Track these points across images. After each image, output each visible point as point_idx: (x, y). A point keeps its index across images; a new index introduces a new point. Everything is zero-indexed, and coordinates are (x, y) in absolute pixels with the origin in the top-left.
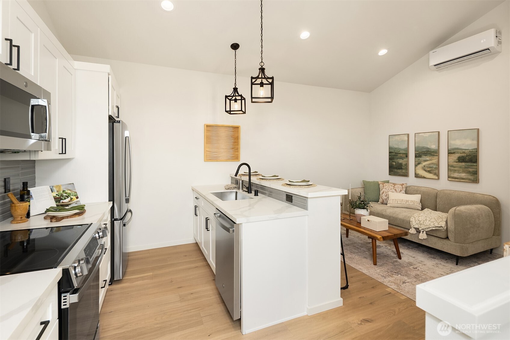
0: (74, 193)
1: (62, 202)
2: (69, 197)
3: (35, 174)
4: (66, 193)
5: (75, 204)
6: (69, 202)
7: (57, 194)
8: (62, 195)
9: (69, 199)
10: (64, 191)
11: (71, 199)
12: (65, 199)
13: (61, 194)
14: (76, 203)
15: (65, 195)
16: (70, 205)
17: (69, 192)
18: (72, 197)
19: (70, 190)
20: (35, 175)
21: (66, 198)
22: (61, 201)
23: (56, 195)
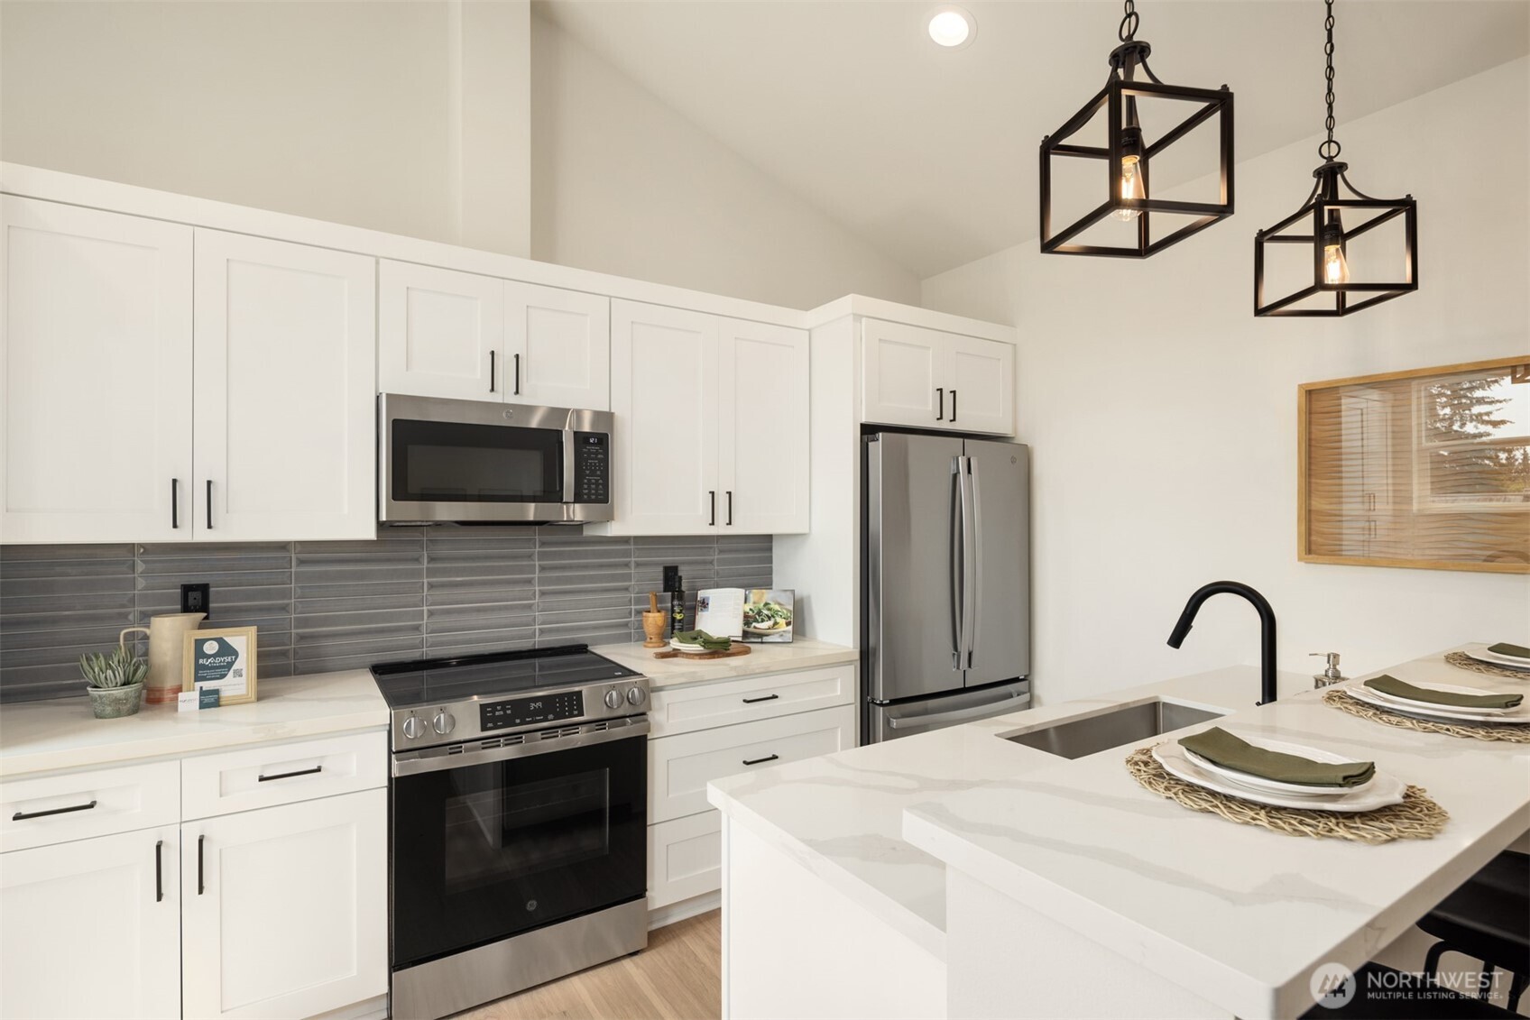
0: (785, 611)
1: (755, 627)
2: (772, 619)
3: (771, 563)
4: (769, 609)
5: (778, 635)
6: (769, 629)
7: (752, 608)
8: (759, 613)
9: (771, 623)
10: (766, 604)
11: (776, 623)
12: (763, 621)
13: (760, 610)
14: (782, 635)
15: (765, 612)
16: (767, 635)
17: (777, 607)
18: (778, 619)
19: (780, 604)
20: (771, 567)
21: (766, 619)
22: (754, 624)
23: (751, 610)
